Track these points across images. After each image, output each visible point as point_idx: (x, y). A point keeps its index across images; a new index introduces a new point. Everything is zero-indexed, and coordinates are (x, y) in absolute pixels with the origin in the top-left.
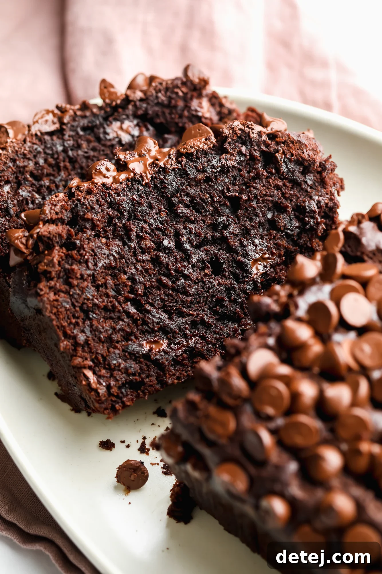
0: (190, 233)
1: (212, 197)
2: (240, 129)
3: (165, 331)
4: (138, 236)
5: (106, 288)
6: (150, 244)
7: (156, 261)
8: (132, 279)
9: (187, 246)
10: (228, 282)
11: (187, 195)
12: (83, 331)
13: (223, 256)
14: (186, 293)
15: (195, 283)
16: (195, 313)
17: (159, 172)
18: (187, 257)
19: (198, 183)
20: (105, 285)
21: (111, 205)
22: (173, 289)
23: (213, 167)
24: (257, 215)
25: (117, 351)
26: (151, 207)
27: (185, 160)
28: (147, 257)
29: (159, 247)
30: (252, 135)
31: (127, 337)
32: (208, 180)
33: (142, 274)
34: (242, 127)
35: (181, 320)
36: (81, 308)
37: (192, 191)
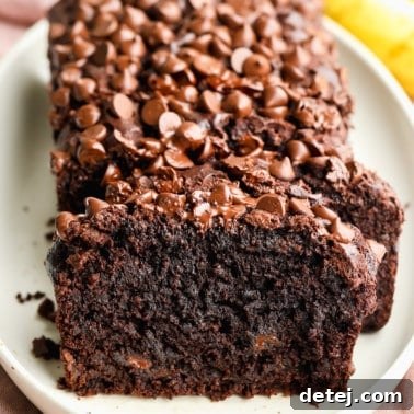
0: (217, 291)
1: (252, 269)
2: (305, 226)
3: (153, 357)
4: (169, 271)
5: (119, 301)
6: (178, 283)
7: (175, 299)
8: (146, 304)
9: (209, 300)
10: (229, 344)
11: (232, 258)
12: (80, 326)
13: (235, 322)
14: (187, 336)
15: (201, 331)
16: (187, 354)
17: (217, 229)
18: (204, 308)
19: (246, 252)
20: (119, 298)
21: (159, 236)
22: (179, 328)
23: (265, 246)
24: (283, 302)
25: (102, 355)
26: (194, 252)
27: (245, 229)
28: (168, 292)
29: (184, 289)
30: (313, 236)
31: (118, 347)
32: (256, 254)
33: (157, 304)
34: (308, 224)
35: (172, 354)
36: (89, 306)
37: (237, 257)
